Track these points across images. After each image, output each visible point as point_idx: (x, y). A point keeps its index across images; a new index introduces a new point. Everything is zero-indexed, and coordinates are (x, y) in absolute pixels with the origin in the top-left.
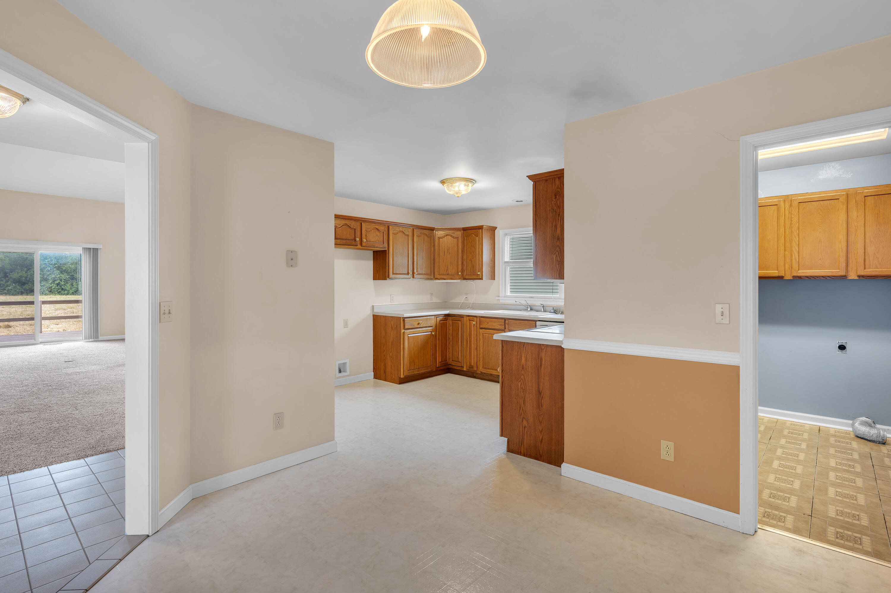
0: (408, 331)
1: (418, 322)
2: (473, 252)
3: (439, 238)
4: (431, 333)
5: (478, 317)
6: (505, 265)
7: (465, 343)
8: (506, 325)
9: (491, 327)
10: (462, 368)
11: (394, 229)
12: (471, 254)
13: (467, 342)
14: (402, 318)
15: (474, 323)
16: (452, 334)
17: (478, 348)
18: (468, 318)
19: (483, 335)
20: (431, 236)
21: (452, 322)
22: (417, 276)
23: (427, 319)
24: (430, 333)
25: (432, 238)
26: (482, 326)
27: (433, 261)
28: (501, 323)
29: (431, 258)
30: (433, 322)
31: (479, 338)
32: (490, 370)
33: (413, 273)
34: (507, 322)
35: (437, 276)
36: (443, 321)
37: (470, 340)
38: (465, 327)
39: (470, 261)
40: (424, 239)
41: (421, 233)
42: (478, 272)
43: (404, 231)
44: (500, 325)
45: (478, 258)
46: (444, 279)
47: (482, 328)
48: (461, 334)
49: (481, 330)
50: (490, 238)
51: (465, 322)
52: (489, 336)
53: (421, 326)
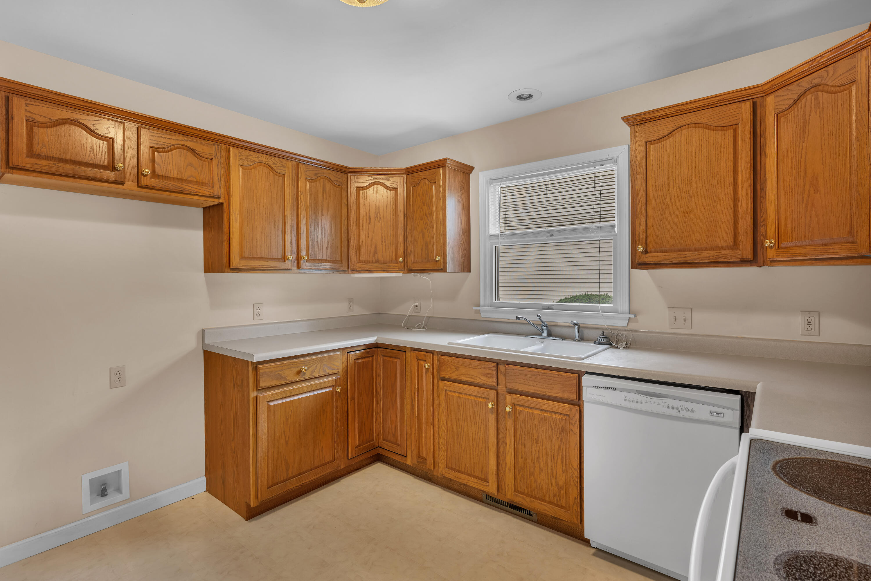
0: (269, 393)
1: (298, 369)
2: (427, 216)
3: (359, 189)
4: (334, 389)
5: (436, 354)
6: (491, 241)
7: (409, 407)
8: (501, 377)
9: (463, 378)
10: (403, 458)
11: (242, 157)
12: (422, 220)
13: (413, 406)
14: (250, 364)
15: (427, 367)
16: (383, 385)
17: (436, 420)
18: (414, 354)
19: (447, 395)
20: (341, 183)
21: (384, 361)
22: (309, 264)
23: (321, 360)
24: (330, 389)
25: (343, 188)
26: (444, 375)
27: (346, 235)
28: (489, 372)
29: (341, 228)
30: (339, 365)
31: (439, 401)
32: (463, 476)
33: (298, 258)
34: (502, 368)
35: (354, 264)
36: (364, 358)
37: (418, 401)
38: (408, 374)
39: (421, 234)
40: (324, 189)
41: (316, 174)
42: (437, 255)
43: (272, 166)
44: (486, 375)
45: (436, 226)
46: (370, 271)
47: (444, 379)
48: (401, 385)
49: (443, 384)
50: (461, 189)
51: (408, 361)
52: (460, 397)
53: (307, 376)
